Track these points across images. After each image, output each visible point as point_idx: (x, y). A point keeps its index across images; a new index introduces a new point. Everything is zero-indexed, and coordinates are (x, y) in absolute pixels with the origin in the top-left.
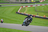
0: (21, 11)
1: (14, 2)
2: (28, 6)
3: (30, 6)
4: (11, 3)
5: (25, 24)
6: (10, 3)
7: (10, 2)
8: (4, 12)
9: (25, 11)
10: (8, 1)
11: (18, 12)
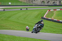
0: (48, 16)
1: (39, 4)
2: (57, 10)
3: (60, 10)
4: (35, 6)
5: (35, 31)
6: (33, 6)
7: (34, 4)
8: (26, 17)
9: (52, 15)
10: (31, 3)
11: (44, 17)
